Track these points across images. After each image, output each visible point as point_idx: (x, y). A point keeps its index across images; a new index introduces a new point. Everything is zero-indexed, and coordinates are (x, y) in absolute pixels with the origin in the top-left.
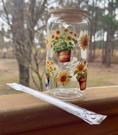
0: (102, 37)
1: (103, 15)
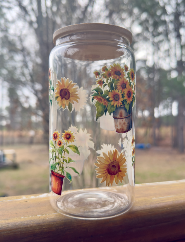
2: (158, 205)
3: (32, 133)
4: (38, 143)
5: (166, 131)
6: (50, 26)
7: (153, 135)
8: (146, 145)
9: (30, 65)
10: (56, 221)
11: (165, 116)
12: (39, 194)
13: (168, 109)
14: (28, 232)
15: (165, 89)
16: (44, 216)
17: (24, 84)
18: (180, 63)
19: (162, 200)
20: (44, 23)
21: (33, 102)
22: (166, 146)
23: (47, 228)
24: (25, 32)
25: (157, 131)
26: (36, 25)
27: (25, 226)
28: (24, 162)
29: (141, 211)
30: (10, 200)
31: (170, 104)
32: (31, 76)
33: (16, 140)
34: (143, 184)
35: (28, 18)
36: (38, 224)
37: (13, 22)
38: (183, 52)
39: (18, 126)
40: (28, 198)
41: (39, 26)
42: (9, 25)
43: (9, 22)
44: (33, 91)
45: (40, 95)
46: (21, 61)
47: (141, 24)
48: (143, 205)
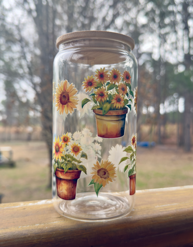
0: (175, 106)
1: (175, 73)
2: (161, 214)
3: (29, 129)
4: (36, 140)
5: (172, 129)
6: (51, 15)
7: (158, 133)
8: (150, 143)
9: (29, 57)
10: (55, 231)
11: (171, 112)
12: (37, 201)
13: (174, 106)
14: (25, 243)
15: (171, 85)
16: (42, 225)
17: (22, 77)
18: (187, 57)
19: (165, 209)
20: (44, 12)
21: (31, 96)
22: (172, 144)
23: (45, 239)
24: (23, 20)
25: (162, 129)
26: (35, 14)
27: (23, 236)
28: (20, 160)
29: (143, 220)
30: (7, 207)
31: (176, 100)
32: (29, 68)
33: (13, 136)
34: (146, 190)
35: (26, 6)
36: (36, 234)
37: (11, 10)
38: (191, 45)
39: (15, 122)
40: (25, 205)
41: (38, 15)
42: (6, 13)
43: (6, 10)
44: (31, 85)
45: (39, 89)
46: (18, 52)
47: (147, 14)
48: (145, 214)
